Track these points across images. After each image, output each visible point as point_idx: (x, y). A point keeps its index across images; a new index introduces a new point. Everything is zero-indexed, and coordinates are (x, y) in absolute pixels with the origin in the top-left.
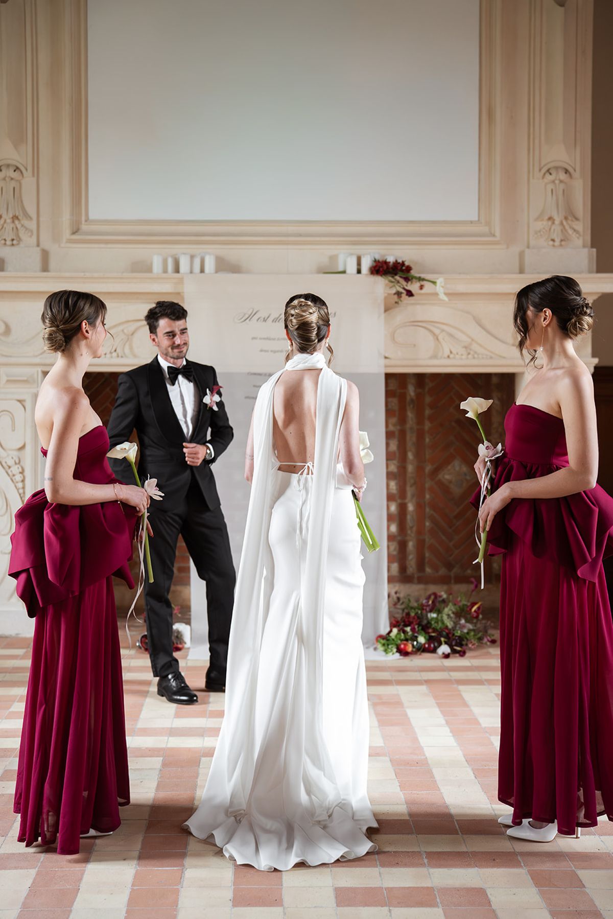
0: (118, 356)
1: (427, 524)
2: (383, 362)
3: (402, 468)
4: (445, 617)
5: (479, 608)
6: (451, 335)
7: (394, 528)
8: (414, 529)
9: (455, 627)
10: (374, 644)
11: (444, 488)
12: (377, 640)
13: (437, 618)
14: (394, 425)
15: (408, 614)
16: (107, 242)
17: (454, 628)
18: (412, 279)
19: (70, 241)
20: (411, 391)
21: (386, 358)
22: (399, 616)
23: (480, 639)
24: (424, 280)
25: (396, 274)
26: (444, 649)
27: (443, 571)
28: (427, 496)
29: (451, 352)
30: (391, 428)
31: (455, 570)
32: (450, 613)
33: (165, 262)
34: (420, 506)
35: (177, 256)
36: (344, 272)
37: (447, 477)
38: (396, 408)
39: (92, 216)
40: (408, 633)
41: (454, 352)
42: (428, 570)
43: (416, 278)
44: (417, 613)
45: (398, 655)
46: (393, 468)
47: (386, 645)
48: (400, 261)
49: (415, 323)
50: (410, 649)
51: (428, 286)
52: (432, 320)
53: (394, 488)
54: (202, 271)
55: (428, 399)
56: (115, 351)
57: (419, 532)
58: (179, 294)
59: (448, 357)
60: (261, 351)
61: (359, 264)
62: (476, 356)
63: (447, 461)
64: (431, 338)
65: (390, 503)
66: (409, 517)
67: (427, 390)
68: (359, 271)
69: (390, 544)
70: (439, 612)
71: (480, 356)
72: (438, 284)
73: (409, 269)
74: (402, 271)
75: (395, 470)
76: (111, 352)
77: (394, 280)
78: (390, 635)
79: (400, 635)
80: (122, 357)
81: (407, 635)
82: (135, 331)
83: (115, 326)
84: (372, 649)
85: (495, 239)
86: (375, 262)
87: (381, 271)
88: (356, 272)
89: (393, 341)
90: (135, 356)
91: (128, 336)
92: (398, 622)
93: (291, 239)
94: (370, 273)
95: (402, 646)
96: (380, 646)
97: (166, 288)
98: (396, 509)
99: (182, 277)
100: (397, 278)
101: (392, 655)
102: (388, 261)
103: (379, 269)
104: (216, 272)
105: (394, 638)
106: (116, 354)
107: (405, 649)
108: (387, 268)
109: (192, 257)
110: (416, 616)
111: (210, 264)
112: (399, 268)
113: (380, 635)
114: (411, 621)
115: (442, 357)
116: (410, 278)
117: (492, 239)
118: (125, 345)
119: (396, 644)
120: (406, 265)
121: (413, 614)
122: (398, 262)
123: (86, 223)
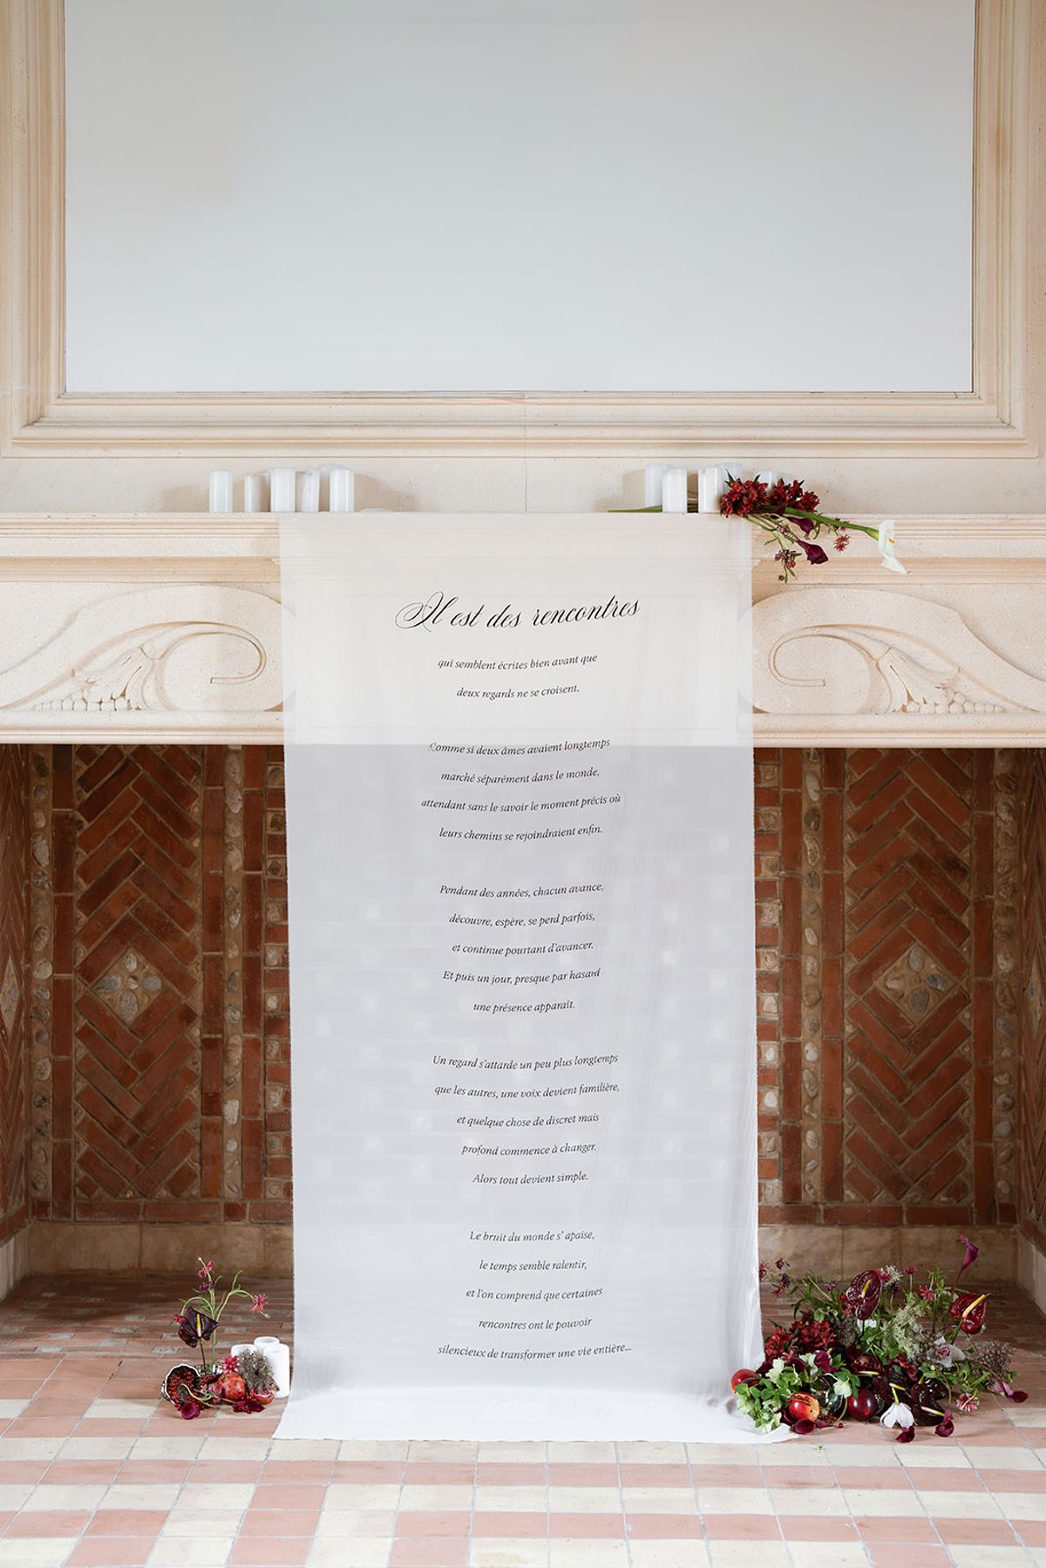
0: (129, 708)
1: (848, 1091)
2: (749, 720)
3: (792, 964)
4: (899, 1333)
5: (979, 1308)
6: (909, 658)
7: (772, 1100)
8: (818, 1102)
9: (924, 1354)
10: (726, 1393)
11: (887, 1009)
12: (735, 1383)
13: (877, 1331)
14: (772, 869)
15: (808, 1317)
16: (106, 444)
17: (921, 1360)
18: (818, 525)
19: (20, 442)
20: (812, 790)
21: (756, 711)
22: (788, 1318)
23: (984, 1387)
24: (846, 525)
25: (781, 512)
26: (899, 1413)
27: (882, 1198)
28: (849, 1029)
29: (910, 698)
30: (768, 875)
31: (910, 1195)
32: (911, 1321)
33: (238, 489)
34: (831, 1051)
35: (266, 474)
36: (658, 509)
37: (893, 985)
38: (778, 829)
39: (72, 386)
40: (809, 1368)
41: (918, 698)
42: (850, 1194)
43: (828, 522)
44: (831, 1314)
45: (785, 1427)
46: (772, 965)
47: (757, 1401)
48: (789, 482)
49: (827, 631)
50: (814, 1411)
51: (856, 539)
52: (865, 623)
53: (774, 1009)
54: (324, 506)
55: (850, 810)
56: (123, 695)
57: (830, 1110)
58: (268, 560)
59: (904, 709)
60: (461, 693)
61: (693, 491)
62: (968, 707)
63: (893, 951)
64: (863, 665)
65: (764, 1044)
66: (806, 1075)
67: (847, 788)
68: (693, 508)
69: (764, 1134)
70: (885, 1316)
71: (979, 708)
72: (881, 536)
73: (810, 501)
74: (795, 505)
75: (776, 970)
76: (112, 698)
77: (776, 526)
78: (767, 1375)
79: (790, 1374)
80: (138, 709)
81: (806, 1374)
82: (168, 650)
83: (124, 637)
84: (722, 1407)
85: (1013, 434)
86: (729, 485)
87: (746, 506)
88: (686, 510)
89: (774, 672)
90: (170, 708)
91: (152, 659)
92: (784, 1337)
93: (531, 433)
94: (719, 511)
95: (796, 1405)
96: (741, 1401)
97: (240, 546)
98: (777, 1056)
99: (275, 521)
100: (784, 521)
101: (772, 1429)
102: (760, 481)
103: (741, 500)
104: (357, 510)
105: (775, 1382)
106: (126, 702)
107: (803, 1415)
108: (760, 498)
109: (299, 475)
110: (827, 1324)
111: (342, 491)
112: (788, 498)
113: (741, 1371)
114: (816, 1335)
115: (888, 709)
116: (815, 523)
117: (1005, 433)
118: (145, 680)
119: (782, 1400)
120: (804, 491)
121: (820, 1319)
122: (786, 484)
123: (60, 401)
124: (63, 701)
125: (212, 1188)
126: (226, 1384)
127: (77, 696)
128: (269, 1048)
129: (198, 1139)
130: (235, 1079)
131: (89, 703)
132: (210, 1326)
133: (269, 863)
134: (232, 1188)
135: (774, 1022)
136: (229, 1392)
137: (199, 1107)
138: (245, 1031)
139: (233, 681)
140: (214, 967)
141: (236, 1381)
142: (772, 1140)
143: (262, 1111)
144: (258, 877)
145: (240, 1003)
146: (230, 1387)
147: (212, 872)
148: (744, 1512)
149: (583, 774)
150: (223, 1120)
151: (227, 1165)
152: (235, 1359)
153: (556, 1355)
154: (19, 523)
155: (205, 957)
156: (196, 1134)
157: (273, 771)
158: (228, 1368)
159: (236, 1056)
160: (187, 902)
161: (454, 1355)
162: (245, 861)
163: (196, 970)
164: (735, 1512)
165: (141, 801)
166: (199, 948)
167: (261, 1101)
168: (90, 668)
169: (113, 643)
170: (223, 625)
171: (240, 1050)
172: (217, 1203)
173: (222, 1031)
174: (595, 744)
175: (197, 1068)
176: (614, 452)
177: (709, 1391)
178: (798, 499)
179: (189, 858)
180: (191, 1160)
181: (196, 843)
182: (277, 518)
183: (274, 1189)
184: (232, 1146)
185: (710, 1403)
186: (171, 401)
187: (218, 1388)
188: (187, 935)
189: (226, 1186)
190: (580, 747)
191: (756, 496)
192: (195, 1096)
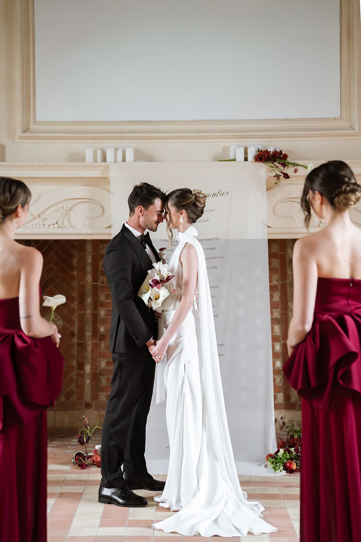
0: (59, 227)
2: (266, 230)
3: (284, 315)
7: (278, 364)
10: (264, 462)
12: (267, 458)
14: (277, 281)
15: (292, 437)
16: (50, 138)
18: (288, 164)
19: (21, 138)
20: (290, 253)
21: (268, 227)
22: (285, 438)
24: (297, 165)
25: (275, 161)
30: (275, 283)
33: (95, 154)
35: (104, 149)
36: (234, 160)
38: (278, 267)
39: (38, 119)
40: (292, 453)
43: (291, 164)
44: (300, 435)
45: (284, 472)
46: (276, 315)
47: (275, 463)
48: (278, 150)
49: (291, 199)
50: (294, 467)
51: (300, 170)
53: (279, 331)
54: (124, 160)
56: (57, 223)
58: (106, 178)
59: (319, 226)
61: (246, 153)
65: (275, 343)
68: (246, 159)
69: (276, 377)
72: (309, 168)
73: (285, 157)
74: (280, 158)
75: (279, 317)
76: (53, 224)
77: (274, 166)
78: (278, 454)
79: (286, 454)
80: (62, 228)
81: (291, 454)
82: (71, 208)
83: (57, 204)
84: (263, 466)
85: (354, 132)
86: (258, 152)
87: (264, 159)
88: (244, 160)
89: (274, 213)
90: (72, 227)
91: (67, 211)
92: (284, 443)
93: (192, 134)
94: (255, 161)
95: (288, 464)
96: (269, 464)
97: (96, 173)
98: (280, 348)
99: (108, 165)
100: (276, 164)
101: (280, 472)
102: (269, 150)
103: (262, 157)
104: (135, 161)
105: (281, 457)
106: (58, 225)
107: (290, 467)
108: (268, 156)
109: (116, 150)
110: (299, 439)
111: (130, 155)
112: (278, 156)
113: (269, 454)
114: (295, 442)
115: (313, 226)
116: (287, 164)
117: (352, 131)
118: (64, 218)
119: (283, 463)
120: (283, 153)
121: (296, 437)
122: (277, 151)
123: (34, 124)
124: (36, 225)
125: (81, 397)
126: (94, 458)
127: (41, 224)
128: (101, 346)
129: (76, 379)
130: (89, 357)
131: (45, 226)
132: (89, 438)
133: (101, 280)
134: (87, 397)
135: (278, 336)
136: (95, 461)
137: (76, 367)
138: (93, 339)
139: (94, 218)
140: (82, 317)
141: (98, 457)
142: (279, 379)
143: (98, 369)
144: (97, 285)
145: (91, 329)
146: (96, 459)
147: (81, 283)
148: (270, 493)
149: (211, 249)
150: (85, 372)
151: (86, 388)
152: (97, 450)
154: (23, 166)
155: (78, 314)
156: (75, 377)
157: (102, 247)
158: (95, 453)
159: (89, 349)
160: (72, 294)
162: (93, 279)
163: (75, 318)
164: (267, 493)
165: (56, 258)
166: (76, 310)
167: (98, 365)
168: (46, 214)
169: (53, 205)
170: (90, 199)
171: (91, 346)
172: (82, 402)
173: (84, 340)
174: (215, 239)
175: (75, 353)
176: (219, 140)
177: (259, 461)
178: (281, 156)
179: (72, 278)
180: (73, 387)
181: (75, 273)
182: (109, 164)
183: (103, 397)
184: (88, 381)
185: (259, 465)
186: (72, 124)
187: (92, 459)
188: (72, 305)
189: (85, 396)
190: (210, 240)
191: (267, 156)
192: (75, 363)
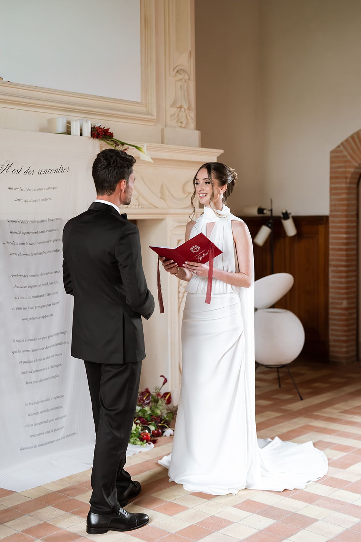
5: (169, 397)
26: (170, 432)
60: (16, 200)
61: (81, 129)
62: (142, 206)
68: (81, 134)
73: (112, 135)
93: (23, 100)
149: (54, 230)
153: (55, 441)
161: (25, 450)
174: (57, 219)
176: (45, 111)
178: (107, 133)
190: (52, 220)
